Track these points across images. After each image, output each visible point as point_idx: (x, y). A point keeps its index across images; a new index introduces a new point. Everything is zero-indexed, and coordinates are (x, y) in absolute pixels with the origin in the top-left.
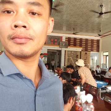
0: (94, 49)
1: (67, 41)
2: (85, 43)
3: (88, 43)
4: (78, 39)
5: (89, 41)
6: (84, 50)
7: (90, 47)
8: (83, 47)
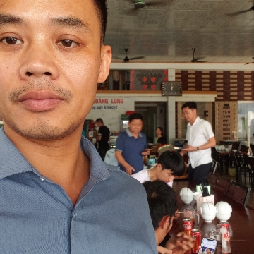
0: (246, 94)
1: (180, 80)
2: (222, 81)
3: (231, 81)
4: (205, 74)
5: (231, 76)
6: (222, 98)
7: (236, 89)
8: (219, 91)
